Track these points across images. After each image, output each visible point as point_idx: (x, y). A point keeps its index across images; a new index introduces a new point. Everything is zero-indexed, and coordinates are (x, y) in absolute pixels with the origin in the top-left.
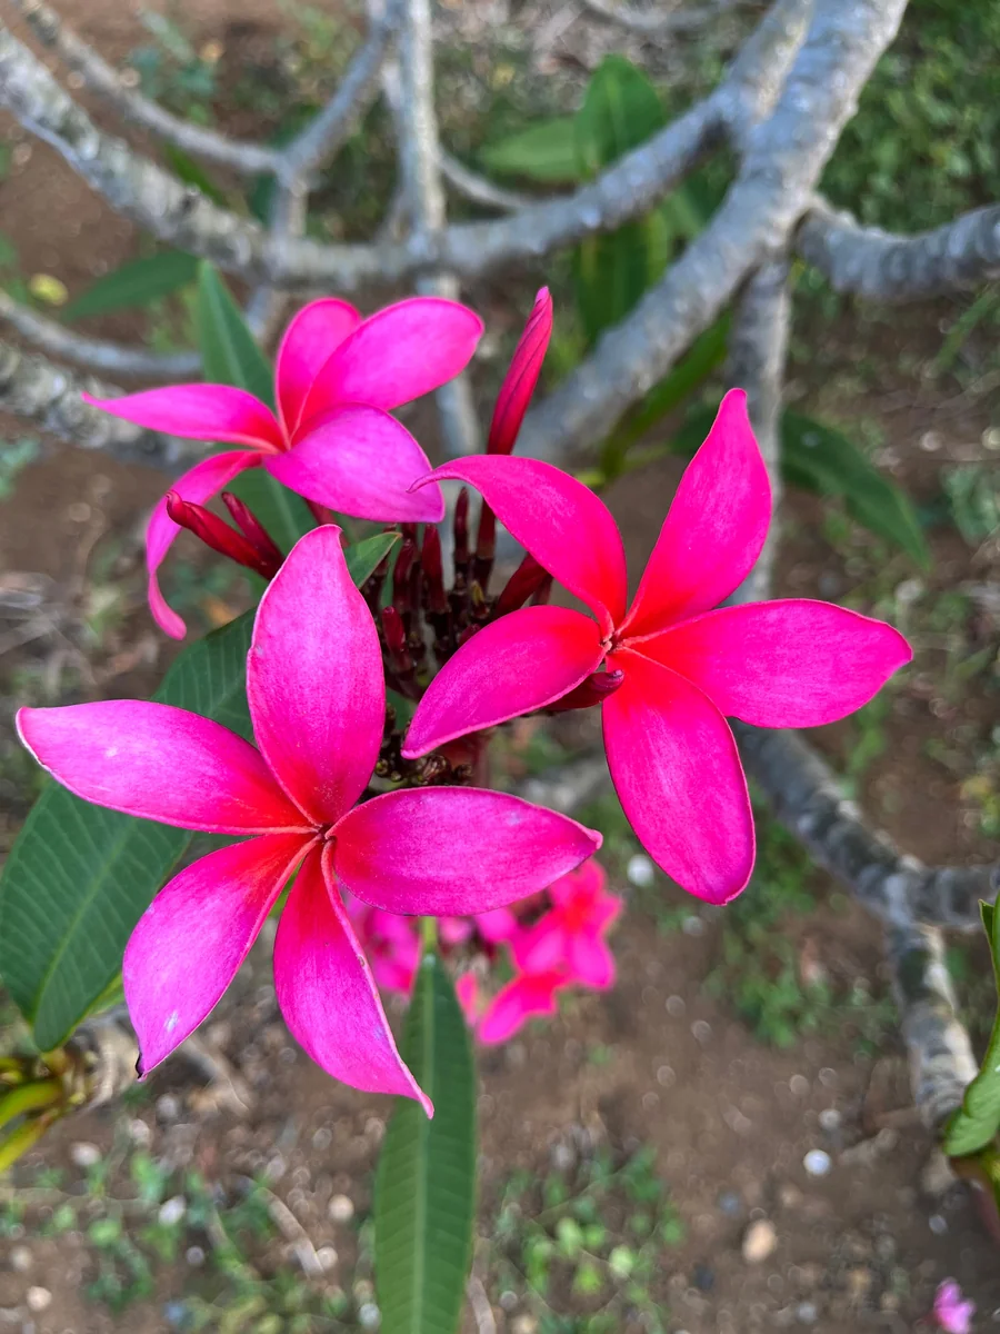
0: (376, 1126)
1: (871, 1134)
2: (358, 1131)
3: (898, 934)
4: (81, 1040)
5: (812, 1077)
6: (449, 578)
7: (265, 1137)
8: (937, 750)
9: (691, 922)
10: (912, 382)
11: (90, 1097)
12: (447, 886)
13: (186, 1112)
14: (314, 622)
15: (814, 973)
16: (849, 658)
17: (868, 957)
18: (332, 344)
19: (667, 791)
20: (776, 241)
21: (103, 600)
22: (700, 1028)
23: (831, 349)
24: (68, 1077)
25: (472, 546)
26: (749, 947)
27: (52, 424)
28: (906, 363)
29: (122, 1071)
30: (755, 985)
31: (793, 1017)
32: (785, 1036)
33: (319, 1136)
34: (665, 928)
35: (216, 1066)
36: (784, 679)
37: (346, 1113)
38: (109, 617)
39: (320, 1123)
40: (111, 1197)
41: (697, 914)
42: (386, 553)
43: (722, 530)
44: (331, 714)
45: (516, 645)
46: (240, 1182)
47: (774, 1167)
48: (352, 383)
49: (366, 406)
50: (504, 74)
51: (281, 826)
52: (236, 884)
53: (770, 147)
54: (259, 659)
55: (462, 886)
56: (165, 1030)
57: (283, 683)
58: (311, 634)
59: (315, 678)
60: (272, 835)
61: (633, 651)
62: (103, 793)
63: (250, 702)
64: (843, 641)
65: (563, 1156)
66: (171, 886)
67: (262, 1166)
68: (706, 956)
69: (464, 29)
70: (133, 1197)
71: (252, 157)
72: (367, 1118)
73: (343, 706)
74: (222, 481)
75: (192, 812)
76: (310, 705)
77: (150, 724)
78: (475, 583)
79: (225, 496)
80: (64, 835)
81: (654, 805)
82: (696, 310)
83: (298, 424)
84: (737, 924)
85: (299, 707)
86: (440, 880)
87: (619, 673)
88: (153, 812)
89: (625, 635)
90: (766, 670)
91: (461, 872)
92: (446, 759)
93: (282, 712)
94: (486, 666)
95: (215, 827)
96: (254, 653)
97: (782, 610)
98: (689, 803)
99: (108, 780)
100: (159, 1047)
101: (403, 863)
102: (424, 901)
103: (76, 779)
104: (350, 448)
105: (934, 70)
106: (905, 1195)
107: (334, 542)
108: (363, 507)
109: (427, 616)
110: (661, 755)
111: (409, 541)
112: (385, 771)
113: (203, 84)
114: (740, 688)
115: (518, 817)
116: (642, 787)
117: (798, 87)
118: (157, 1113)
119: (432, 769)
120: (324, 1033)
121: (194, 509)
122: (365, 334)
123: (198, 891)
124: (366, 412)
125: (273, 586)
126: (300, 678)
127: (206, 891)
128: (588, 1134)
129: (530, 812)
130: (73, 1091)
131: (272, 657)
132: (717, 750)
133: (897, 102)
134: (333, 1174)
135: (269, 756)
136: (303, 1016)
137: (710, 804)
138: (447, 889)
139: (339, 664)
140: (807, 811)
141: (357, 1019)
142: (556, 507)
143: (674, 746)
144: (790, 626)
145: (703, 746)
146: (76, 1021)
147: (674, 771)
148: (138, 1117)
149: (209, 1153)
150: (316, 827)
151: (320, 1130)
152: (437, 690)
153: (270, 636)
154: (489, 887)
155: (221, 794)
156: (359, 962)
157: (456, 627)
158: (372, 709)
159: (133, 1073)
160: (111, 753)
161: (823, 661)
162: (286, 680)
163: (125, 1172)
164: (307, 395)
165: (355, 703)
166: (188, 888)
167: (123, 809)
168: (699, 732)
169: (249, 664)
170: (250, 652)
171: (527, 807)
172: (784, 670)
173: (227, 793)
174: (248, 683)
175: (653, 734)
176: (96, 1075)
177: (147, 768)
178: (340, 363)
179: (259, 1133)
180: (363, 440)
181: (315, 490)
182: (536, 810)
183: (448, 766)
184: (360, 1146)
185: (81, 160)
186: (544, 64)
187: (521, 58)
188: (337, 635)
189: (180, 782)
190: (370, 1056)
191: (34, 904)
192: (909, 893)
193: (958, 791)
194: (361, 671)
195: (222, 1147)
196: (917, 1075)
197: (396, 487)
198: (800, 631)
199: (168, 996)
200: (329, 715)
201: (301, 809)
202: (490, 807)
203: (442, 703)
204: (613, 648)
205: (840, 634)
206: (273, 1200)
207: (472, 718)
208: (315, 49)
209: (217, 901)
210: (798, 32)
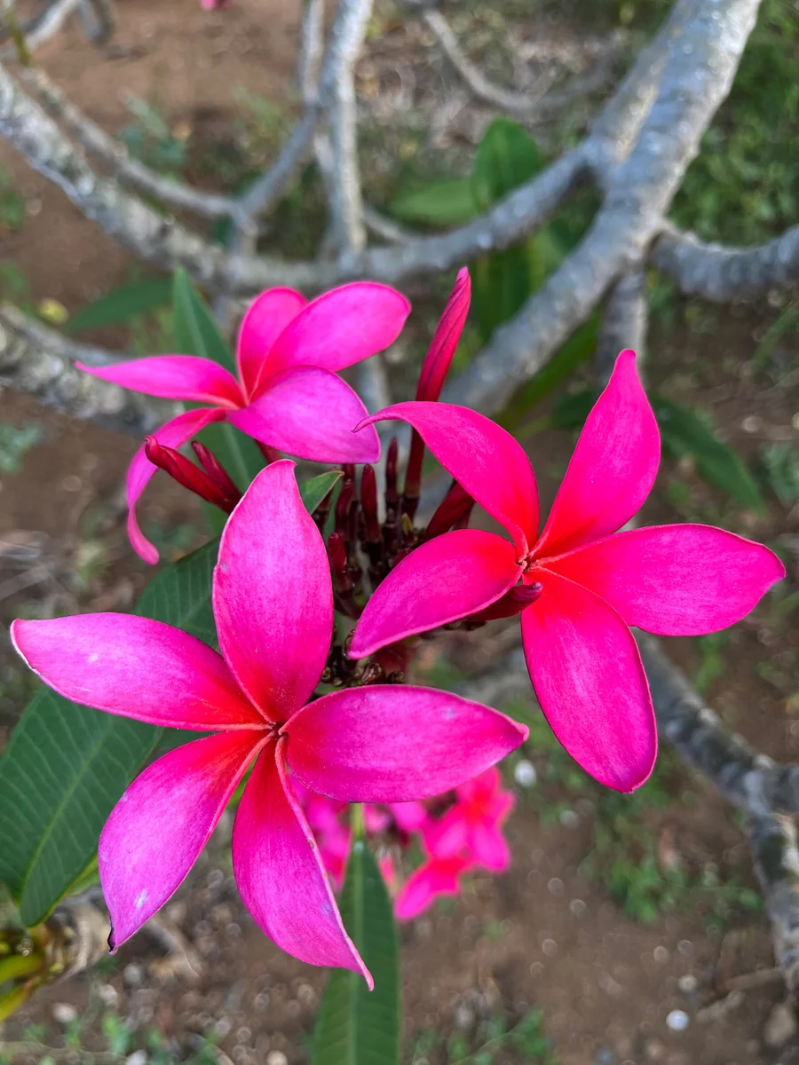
0: (306, 991)
1: (721, 996)
2: (292, 996)
3: (756, 822)
4: (60, 916)
5: (672, 947)
6: (382, 515)
7: (212, 1000)
8: (766, 671)
9: (568, 816)
10: (734, 379)
11: (67, 967)
12: (388, 776)
13: (148, 978)
14: (272, 542)
15: (670, 859)
16: (732, 575)
17: (716, 846)
18: (284, 321)
19: (581, 691)
20: (635, 255)
21: (89, 553)
22: (576, 905)
23: (669, 352)
24: (49, 949)
25: (401, 486)
26: (616, 836)
27: (51, 398)
28: (729, 363)
29: (95, 943)
30: (622, 869)
31: (655, 896)
32: (648, 913)
33: (258, 1000)
34: (547, 820)
35: (174, 939)
36: (677, 593)
37: (282, 981)
38: (94, 566)
39: (260, 989)
40: (84, 1050)
41: (573, 809)
42: (331, 488)
43: (620, 467)
44: (286, 622)
45: (447, 562)
46: (193, 1039)
47: (642, 1025)
48: (302, 352)
49: (314, 368)
50: (410, 148)
51: (240, 723)
52: (200, 774)
53: (629, 182)
54: (224, 575)
55: (402, 775)
56: (134, 908)
57: (244, 596)
58: (269, 552)
59: (272, 592)
60: (232, 732)
61: (546, 569)
62: (85, 693)
63: (216, 612)
64: (727, 561)
65: (464, 1017)
66: (143, 777)
67: (210, 1025)
68: (579, 845)
69: (378, 115)
70: (104, 1049)
71: (215, 205)
72: (299, 984)
73: (296, 615)
74: (192, 430)
75: (162, 711)
76: (268, 615)
77: (127, 633)
78: (405, 515)
79: (194, 445)
80: (49, 735)
81: (568, 705)
82: (572, 311)
83: (256, 385)
84: (605, 817)
85: (258, 616)
86: (383, 770)
87: (538, 584)
88: (128, 710)
89: (537, 556)
90: (662, 586)
91: (401, 763)
92: (381, 667)
93: (244, 623)
94: (421, 580)
95: (182, 723)
96: (219, 570)
97: (674, 533)
98: (599, 702)
99: (89, 682)
100: (128, 924)
101: (348, 755)
102: (368, 789)
103: (62, 682)
104: (301, 402)
105: (744, 139)
106: (752, 1046)
107: (289, 475)
108: (312, 451)
109: (362, 546)
110: (573, 659)
111: (349, 480)
112: (329, 677)
113: (176, 154)
114: (640, 601)
115: (454, 712)
116: (558, 689)
117: (651, 135)
118: (124, 979)
119: (370, 675)
120: (277, 909)
121: (168, 451)
122: (313, 312)
123: (167, 781)
124: (315, 372)
125: (237, 512)
126: (259, 590)
127: (174, 781)
128: (485, 998)
129: (465, 708)
130: (54, 962)
131: (235, 573)
132: (622, 654)
133: (715, 164)
134: (270, 1033)
135: (231, 660)
136: (258, 894)
137: (617, 701)
138: (389, 779)
139: (293, 579)
140: (673, 718)
141: (307, 897)
142: (479, 445)
143: (585, 651)
144: (682, 547)
145: (611, 651)
146: (57, 899)
147: (586, 673)
148: (108, 982)
149: (166, 1014)
150: (270, 725)
151: (260, 995)
152: (378, 600)
153: (233, 555)
154: (427, 776)
155: (188, 695)
156: (309, 844)
157: (388, 554)
158: (323, 619)
159: (105, 945)
160: (93, 658)
161: (709, 577)
162: (247, 593)
163: (97, 1028)
164: (263, 363)
165: (307, 613)
166: (158, 778)
167: (102, 707)
168: (607, 638)
169: (215, 579)
170: (216, 568)
171: (462, 703)
172: (678, 585)
173: (193, 693)
174: (214, 596)
175: (566, 640)
176: (73, 948)
177: (124, 672)
178: (292, 335)
179: (208, 998)
180: (312, 395)
181: (271, 437)
182: (470, 705)
183: (383, 673)
184: (293, 1009)
185: (80, 195)
186: (440, 140)
187: (422, 135)
188: (292, 554)
189: (153, 684)
190: (319, 931)
191: (23, 796)
192: (765, 786)
193: (784, 706)
194: (312, 584)
195: (177, 1009)
196: (780, 947)
197: (340, 434)
198: (690, 551)
199: (138, 876)
200: (284, 624)
201: (258, 708)
202: (428, 703)
203: (383, 612)
204: (527, 568)
205: (724, 554)
206: (219, 1055)
207: (410, 623)
208: (263, 130)
209: (183, 791)
210: (649, 95)
